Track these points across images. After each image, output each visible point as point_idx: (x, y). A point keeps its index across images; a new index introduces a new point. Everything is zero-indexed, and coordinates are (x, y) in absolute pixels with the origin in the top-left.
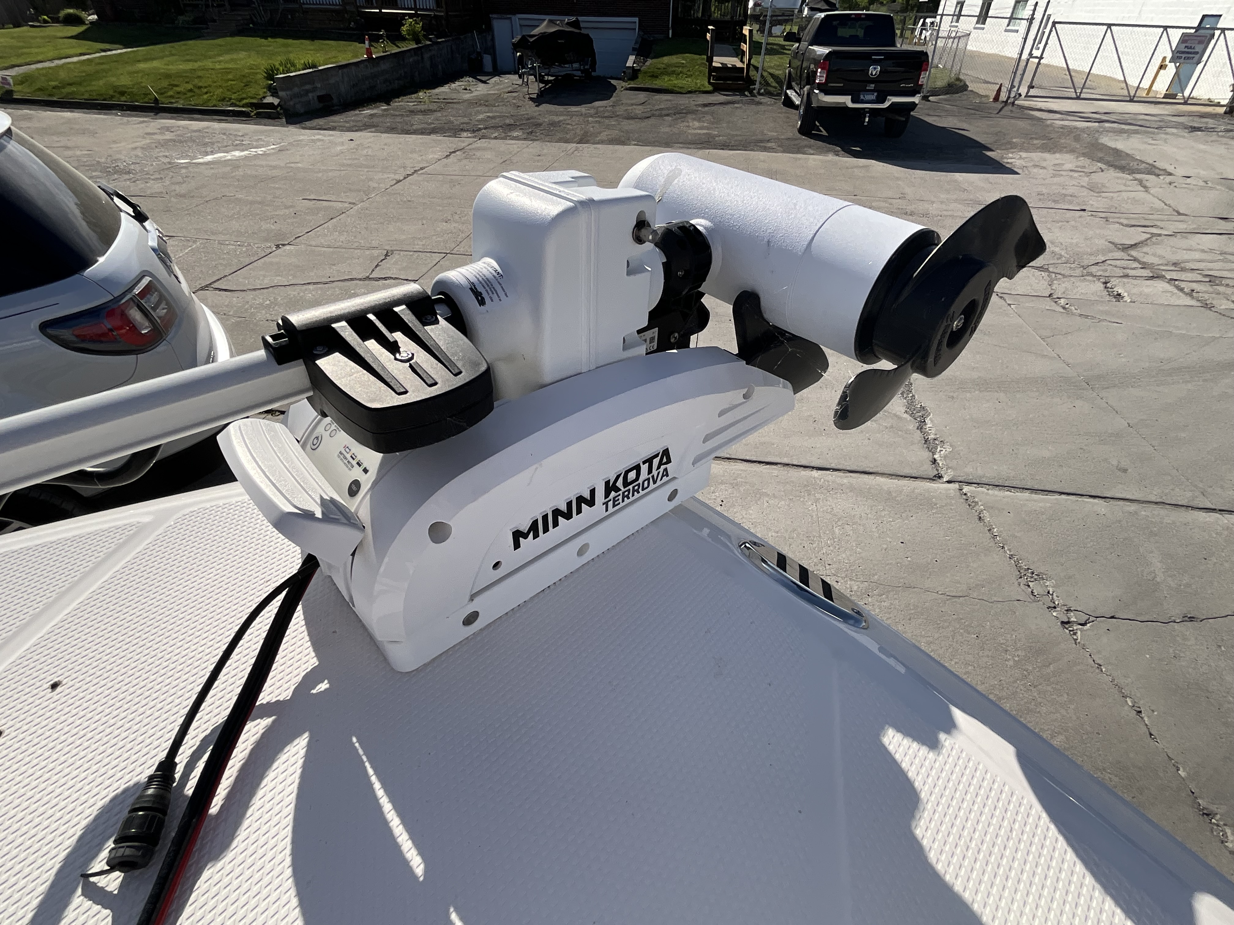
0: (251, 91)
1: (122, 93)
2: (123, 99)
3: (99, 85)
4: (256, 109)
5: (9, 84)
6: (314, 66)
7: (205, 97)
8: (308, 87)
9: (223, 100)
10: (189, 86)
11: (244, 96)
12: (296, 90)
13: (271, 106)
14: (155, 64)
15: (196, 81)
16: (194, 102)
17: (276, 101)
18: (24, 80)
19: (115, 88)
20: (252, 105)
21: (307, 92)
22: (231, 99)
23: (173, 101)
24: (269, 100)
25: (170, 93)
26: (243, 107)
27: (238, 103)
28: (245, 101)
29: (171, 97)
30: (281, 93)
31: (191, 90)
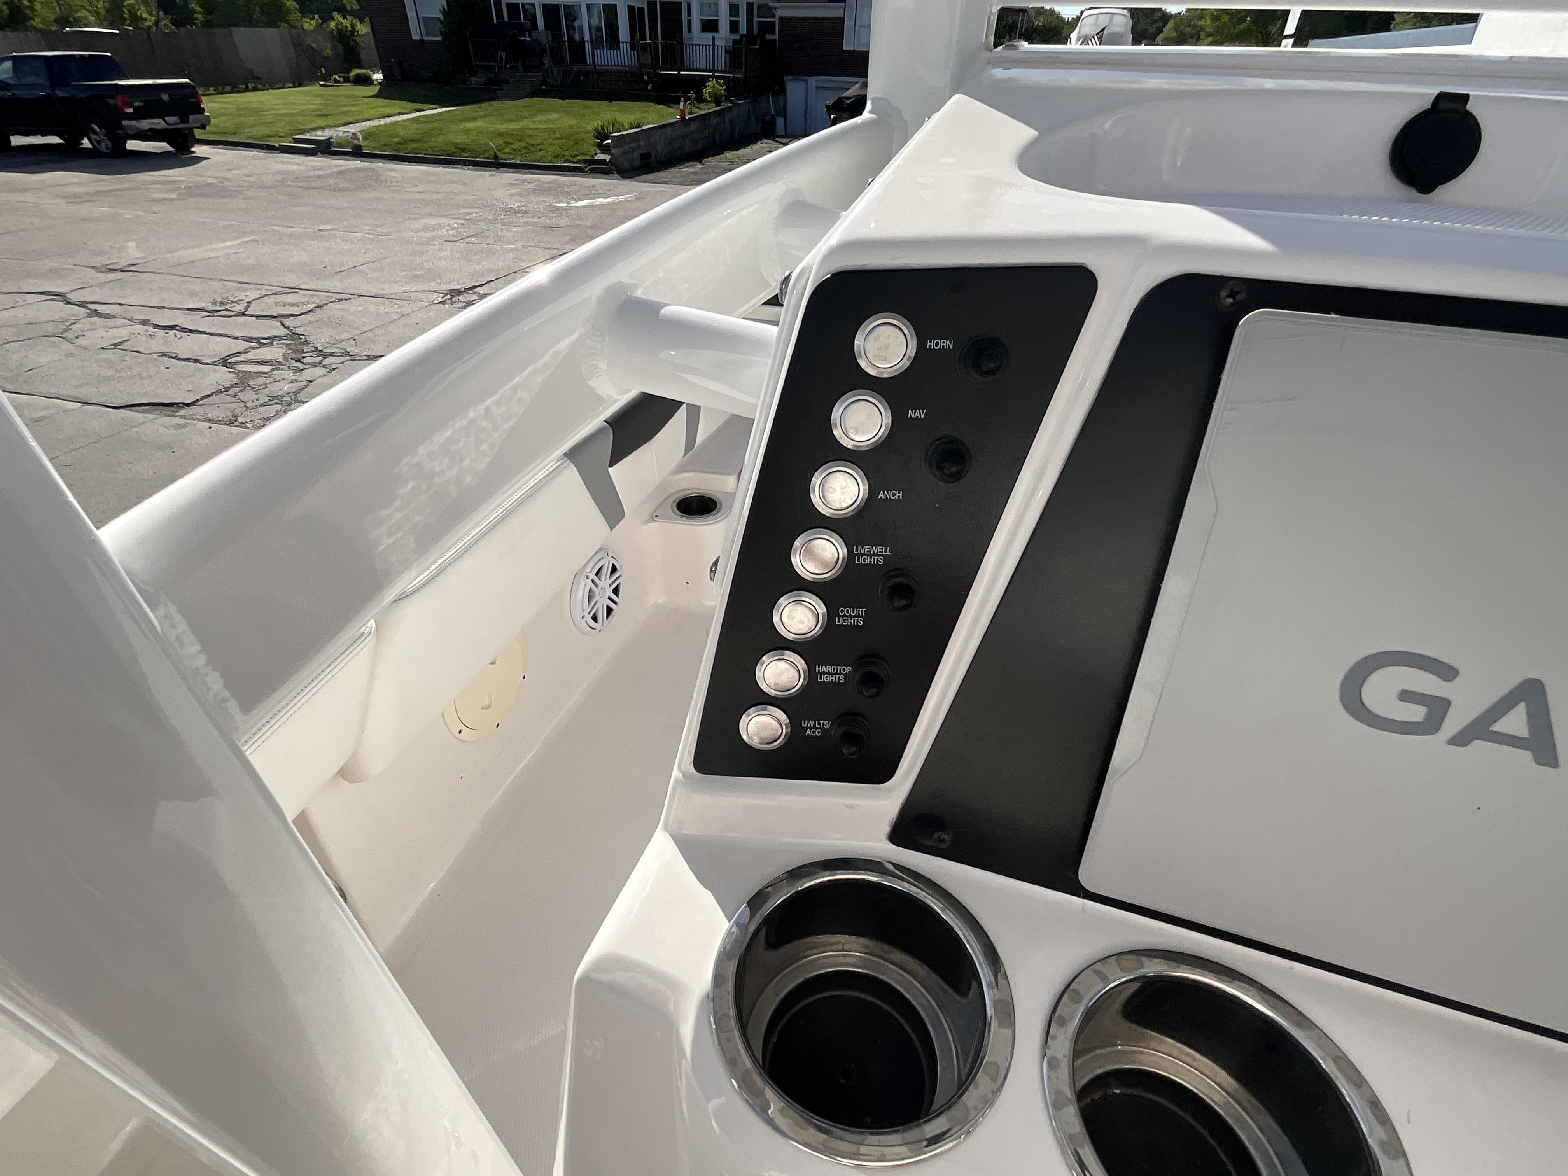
0: (584, 148)
1: (464, 150)
2: (464, 154)
3: (439, 142)
4: (590, 165)
5: (358, 139)
6: (639, 126)
7: (541, 153)
8: (634, 145)
9: (557, 156)
10: (524, 144)
11: (576, 153)
12: (626, 147)
13: (603, 162)
14: (479, 123)
15: (528, 140)
16: (529, 159)
17: (608, 158)
18: (368, 135)
19: (456, 146)
20: (585, 161)
21: (634, 149)
22: (564, 156)
23: (511, 157)
24: (601, 156)
25: (507, 150)
26: (577, 162)
27: (571, 159)
28: (578, 158)
29: (509, 153)
30: (613, 151)
31: (525, 148)
